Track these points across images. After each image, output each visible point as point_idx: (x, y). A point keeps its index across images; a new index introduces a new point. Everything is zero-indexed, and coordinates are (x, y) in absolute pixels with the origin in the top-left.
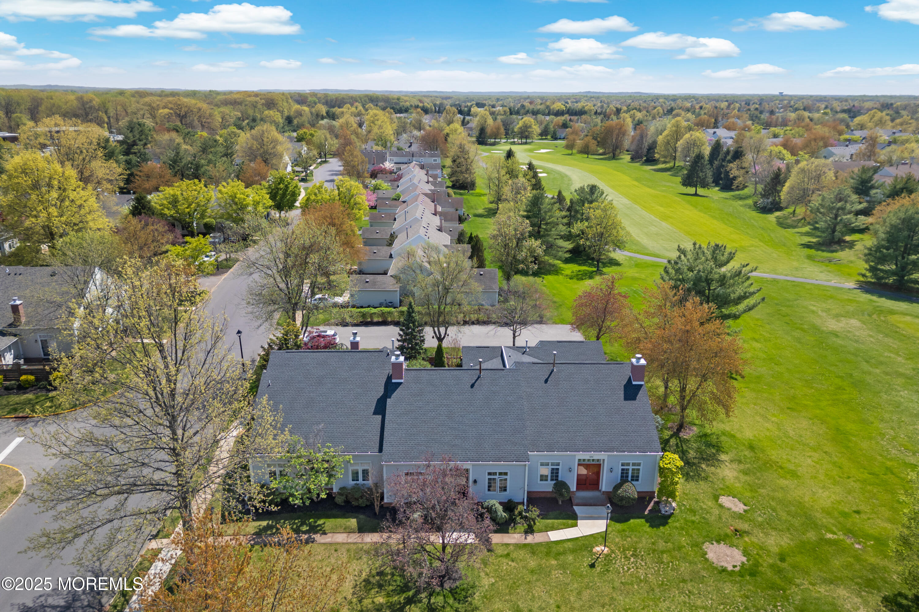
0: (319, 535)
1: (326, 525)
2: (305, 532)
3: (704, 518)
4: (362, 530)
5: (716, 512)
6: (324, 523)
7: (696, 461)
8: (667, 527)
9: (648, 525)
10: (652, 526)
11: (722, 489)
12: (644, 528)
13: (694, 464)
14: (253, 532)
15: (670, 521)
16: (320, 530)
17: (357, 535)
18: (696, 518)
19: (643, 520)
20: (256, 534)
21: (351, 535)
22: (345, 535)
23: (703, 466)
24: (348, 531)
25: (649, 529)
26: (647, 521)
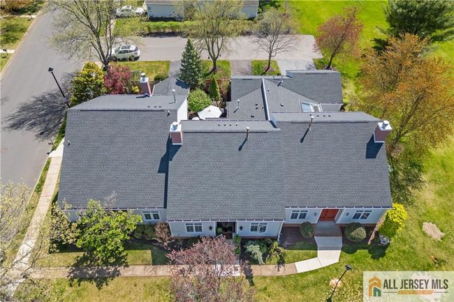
0: (122, 267)
1: (128, 257)
2: (112, 264)
3: (412, 248)
4: (155, 262)
5: (420, 240)
6: (127, 255)
7: (404, 183)
8: (385, 258)
9: (370, 255)
10: (373, 257)
11: (425, 215)
12: (368, 259)
13: (403, 186)
14: (72, 264)
15: (387, 251)
16: (124, 262)
17: (151, 267)
18: (406, 248)
19: (367, 251)
20: (75, 265)
21: (148, 267)
22: (142, 267)
23: (410, 188)
24: (144, 263)
25: (371, 261)
26: (370, 252)
